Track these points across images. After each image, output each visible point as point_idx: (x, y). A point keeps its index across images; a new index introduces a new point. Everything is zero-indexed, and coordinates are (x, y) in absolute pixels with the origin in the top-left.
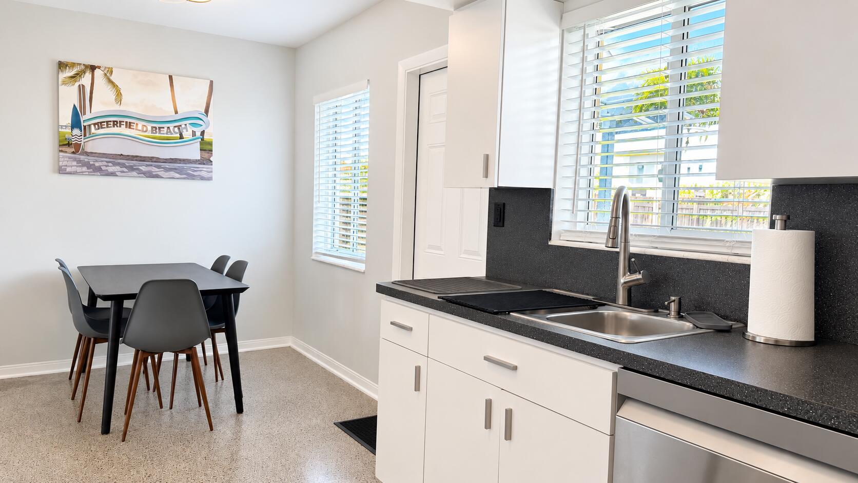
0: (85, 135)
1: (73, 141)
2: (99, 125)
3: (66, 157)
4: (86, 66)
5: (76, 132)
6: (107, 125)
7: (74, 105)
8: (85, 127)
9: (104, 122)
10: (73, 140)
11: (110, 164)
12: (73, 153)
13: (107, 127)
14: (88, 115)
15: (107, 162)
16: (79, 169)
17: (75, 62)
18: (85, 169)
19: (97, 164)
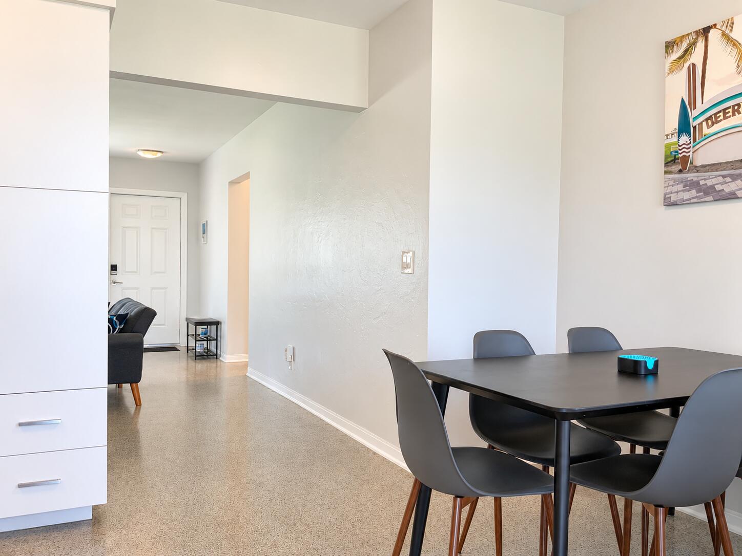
0: (695, 140)
1: (680, 154)
2: (713, 120)
3: (673, 179)
4: (697, 33)
5: (684, 139)
6: (725, 114)
7: (682, 98)
8: (695, 128)
9: (720, 112)
10: (680, 152)
11: (728, 179)
12: (680, 171)
13: (725, 118)
14: (700, 107)
15: (724, 177)
16: (686, 195)
17: (683, 34)
18: (694, 192)
19: (709, 183)
